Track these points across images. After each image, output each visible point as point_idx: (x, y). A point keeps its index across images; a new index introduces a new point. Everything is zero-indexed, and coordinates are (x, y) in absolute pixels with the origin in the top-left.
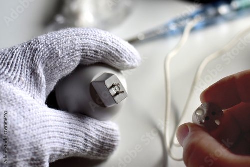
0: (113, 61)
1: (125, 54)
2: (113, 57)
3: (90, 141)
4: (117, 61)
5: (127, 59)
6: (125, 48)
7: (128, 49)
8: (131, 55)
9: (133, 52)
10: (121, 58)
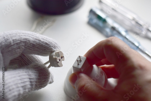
0: (45, 50)
1: (52, 44)
2: (44, 47)
3: (33, 81)
4: (48, 49)
5: (53, 47)
6: (51, 41)
7: (53, 41)
8: (55, 44)
9: (56, 42)
10: (49, 47)
